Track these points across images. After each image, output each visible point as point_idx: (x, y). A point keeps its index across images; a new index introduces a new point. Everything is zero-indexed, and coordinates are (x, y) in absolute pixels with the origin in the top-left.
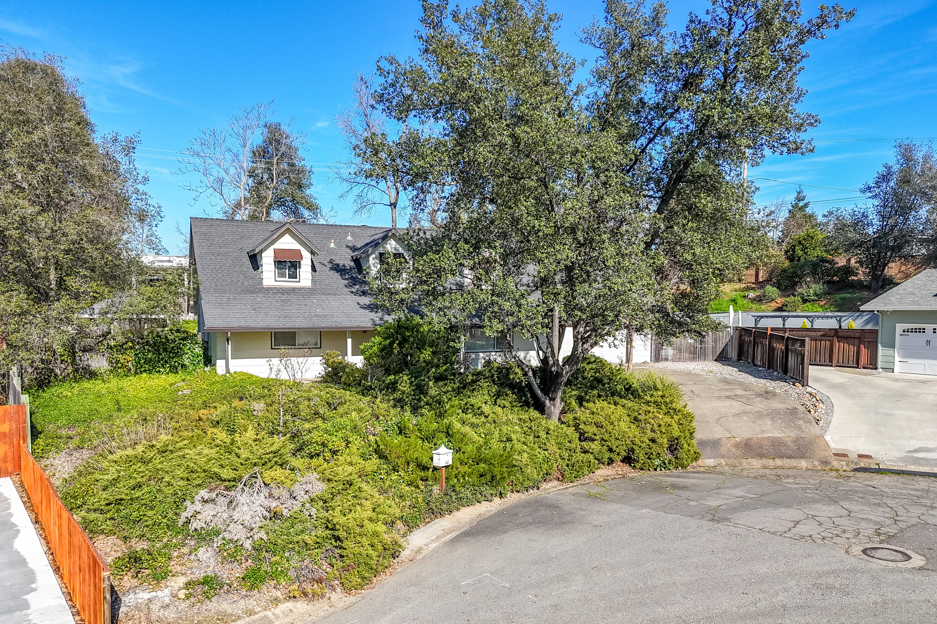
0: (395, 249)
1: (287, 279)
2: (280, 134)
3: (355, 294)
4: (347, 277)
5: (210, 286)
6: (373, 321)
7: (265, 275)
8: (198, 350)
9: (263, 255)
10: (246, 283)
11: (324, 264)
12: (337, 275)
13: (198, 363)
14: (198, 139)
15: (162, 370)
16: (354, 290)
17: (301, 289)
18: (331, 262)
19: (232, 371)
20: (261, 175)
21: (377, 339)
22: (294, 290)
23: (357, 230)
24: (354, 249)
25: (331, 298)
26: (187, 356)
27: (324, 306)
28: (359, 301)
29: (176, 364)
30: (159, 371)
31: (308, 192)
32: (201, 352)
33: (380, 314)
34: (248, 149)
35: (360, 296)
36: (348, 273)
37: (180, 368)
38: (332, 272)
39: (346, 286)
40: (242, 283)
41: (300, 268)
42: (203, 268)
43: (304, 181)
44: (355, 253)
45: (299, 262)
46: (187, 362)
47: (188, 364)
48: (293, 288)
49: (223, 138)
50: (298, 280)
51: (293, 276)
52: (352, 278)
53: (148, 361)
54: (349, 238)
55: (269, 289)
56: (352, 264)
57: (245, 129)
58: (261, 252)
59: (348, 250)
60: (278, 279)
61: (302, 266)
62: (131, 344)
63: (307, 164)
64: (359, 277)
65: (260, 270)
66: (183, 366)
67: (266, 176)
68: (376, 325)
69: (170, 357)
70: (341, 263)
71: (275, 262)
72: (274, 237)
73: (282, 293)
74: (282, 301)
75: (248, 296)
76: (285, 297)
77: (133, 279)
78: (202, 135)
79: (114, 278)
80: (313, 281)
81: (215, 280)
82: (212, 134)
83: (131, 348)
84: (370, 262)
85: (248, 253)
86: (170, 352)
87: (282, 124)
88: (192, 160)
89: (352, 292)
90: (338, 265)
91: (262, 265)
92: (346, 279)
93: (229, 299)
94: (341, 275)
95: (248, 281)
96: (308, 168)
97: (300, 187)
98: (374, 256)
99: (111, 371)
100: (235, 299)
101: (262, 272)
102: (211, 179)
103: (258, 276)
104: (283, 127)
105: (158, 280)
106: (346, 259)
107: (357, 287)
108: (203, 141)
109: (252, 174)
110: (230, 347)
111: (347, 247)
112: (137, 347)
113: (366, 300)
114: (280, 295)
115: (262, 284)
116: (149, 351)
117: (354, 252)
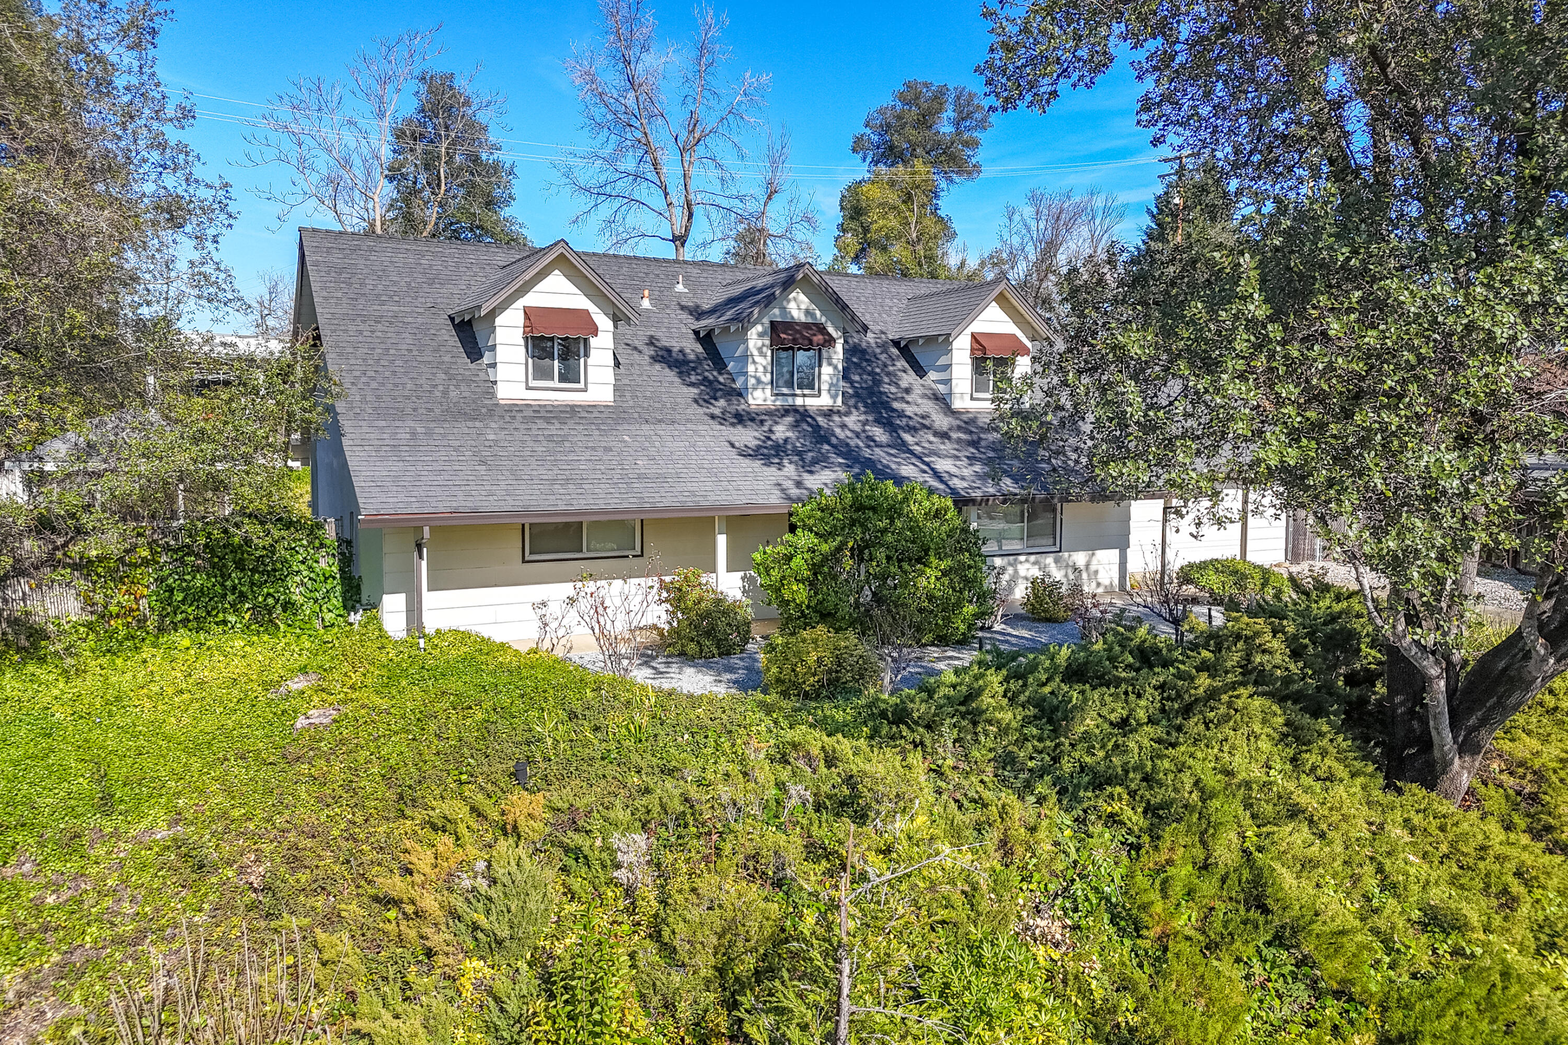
0: (808, 312)
1: (556, 384)
2: (454, 96)
3: (721, 419)
4: (693, 378)
5: (364, 400)
6: (783, 490)
7: (502, 373)
8: (327, 564)
9: (499, 321)
10: (453, 393)
11: (635, 348)
12: (670, 375)
13: (327, 596)
14: (286, 98)
15: (232, 618)
16: (717, 412)
17: (591, 408)
18: (652, 341)
19: (430, 628)
20: (411, 177)
21: (804, 539)
22: (573, 410)
23: (695, 271)
24: (697, 313)
25: (661, 429)
26: (297, 579)
27: (652, 452)
28: (733, 439)
29: (270, 601)
30: (225, 622)
31: (506, 212)
32: (335, 569)
33: (790, 469)
34: (386, 123)
35: (733, 425)
36: (694, 369)
37: (279, 610)
38: (658, 367)
39: (696, 401)
40: (445, 393)
41: (587, 355)
42: (340, 354)
43: (497, 192)
44: (703, 323)
45: (586, 341)
46: (297, 598)
47: (301, 599)
48: (573, 407)
49: (336, 99)
50: (581, 385)
51: (570, 376)
52: (706, 381)
53: (194, 597)
54: (680, 288)
55: (514, 410)
56: (699, 349)
57: (384, 81)
58: (493, 314)
59: (684, 316)
60: (533, 383)
61: (593, 352)
62: (145, 553)
63: (505, 157)
64: (721, 379)
65: (486, 360)
66: (288, 605)
67: (422, 179)
68: (789, 498)
69: (252, 584)
70: (675, 345)
71: (526, 339)
72: (527, 276)
73: (548, 420)
74: (550, 439)
75: (463, 427)
76: (554, 429)
77: (151, 380)
78: (293, 91)
79: (95, 376)
80: (616, 389)
81: (374, 385)
82: (314, 88)
83: (146, 562)
84: (751, 344)
85: (452, 319)
86: (254, 571)
87: (457, 76)
88: (273, 137)
89: (713, 417)
90: (669, 351)
91: (493, 348)
92: (692, 385)
93: (414, 434)
94: (680, 374)
95: (457, 386)
96: (507, 165)
97: (490, 203)
98: (759, 328)
99: (90, 626)
100: (429, 433)
101: (494, 365)
102: (315, 178)
103: (482, 375)
104: (460, 83)
105: (227, 383)
106: (682, 336)
107: (722, 403)
108: (296, 102)
109: (394, 174)
110: (424, 564)
111: (683, 308)
112: (164, 559)
113: (748, 436)
114: (541, 424)
115: (493, 395)
116: (198, 569)
117: (698, 319)
